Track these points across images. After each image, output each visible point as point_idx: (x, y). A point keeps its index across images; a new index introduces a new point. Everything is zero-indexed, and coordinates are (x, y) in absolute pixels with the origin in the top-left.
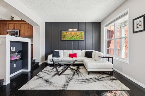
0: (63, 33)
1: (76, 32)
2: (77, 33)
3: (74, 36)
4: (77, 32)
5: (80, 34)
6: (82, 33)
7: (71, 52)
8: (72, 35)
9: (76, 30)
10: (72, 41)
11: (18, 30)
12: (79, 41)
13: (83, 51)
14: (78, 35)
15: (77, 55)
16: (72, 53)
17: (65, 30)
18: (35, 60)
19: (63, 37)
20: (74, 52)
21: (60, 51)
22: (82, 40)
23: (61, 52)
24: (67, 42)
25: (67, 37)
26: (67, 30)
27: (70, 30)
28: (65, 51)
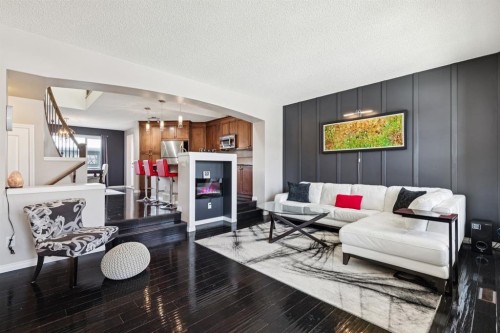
0: (329, 131)
1: (370, 119)
2: (375, 123)
3: (364, 133)
4: (377, 119)
5: (387, 123)
6: (395, 120)
7: (346, 189)
8: (358, 133)
9: (369, 112)
10: (357, 151)
11: (233, 137)
12: (385, 153)
13: (391, 188)
14: (378, 129)
15: (364, 202)
16: (348, 193)
18: (255, 202)
19: (328, 142)
20: (356, 191)
21: (312, 184)
22: (397, 145)
23: (316, 189)
24: (339, 155)
25: (339, 140)
28: (329, 185)
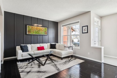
0: (29, 28)
2: (42, 28)
5: (44, 29)
6: (46, 29)
8: (38, 30)
13: (48, 44)
16: (39, 46)
17: (31, 24)
19: (28, 31)
20: (41, 45)
23: (29, 46)
24: (32, 36)
25: (32, 31)
26: (32, 25)
27: (36, 25)
28: (32, 45)
